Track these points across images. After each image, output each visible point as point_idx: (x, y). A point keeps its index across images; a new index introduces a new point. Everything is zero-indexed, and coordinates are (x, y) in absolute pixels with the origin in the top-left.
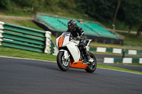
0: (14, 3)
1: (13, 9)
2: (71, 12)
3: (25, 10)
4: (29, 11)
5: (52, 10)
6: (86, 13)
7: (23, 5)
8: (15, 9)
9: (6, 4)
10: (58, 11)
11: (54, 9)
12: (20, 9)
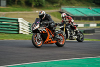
0: (47, 3)
1: (47, 6)
2: (84, 3)
3: (54, 5)
4: (57, 6)
5: (71, 4)
6: (94, 2)
7: (53, 3)
8: (49, 5)
9: (42, 3)
10: (75, 4)
11: (72, 2)
12: (51, 5)
